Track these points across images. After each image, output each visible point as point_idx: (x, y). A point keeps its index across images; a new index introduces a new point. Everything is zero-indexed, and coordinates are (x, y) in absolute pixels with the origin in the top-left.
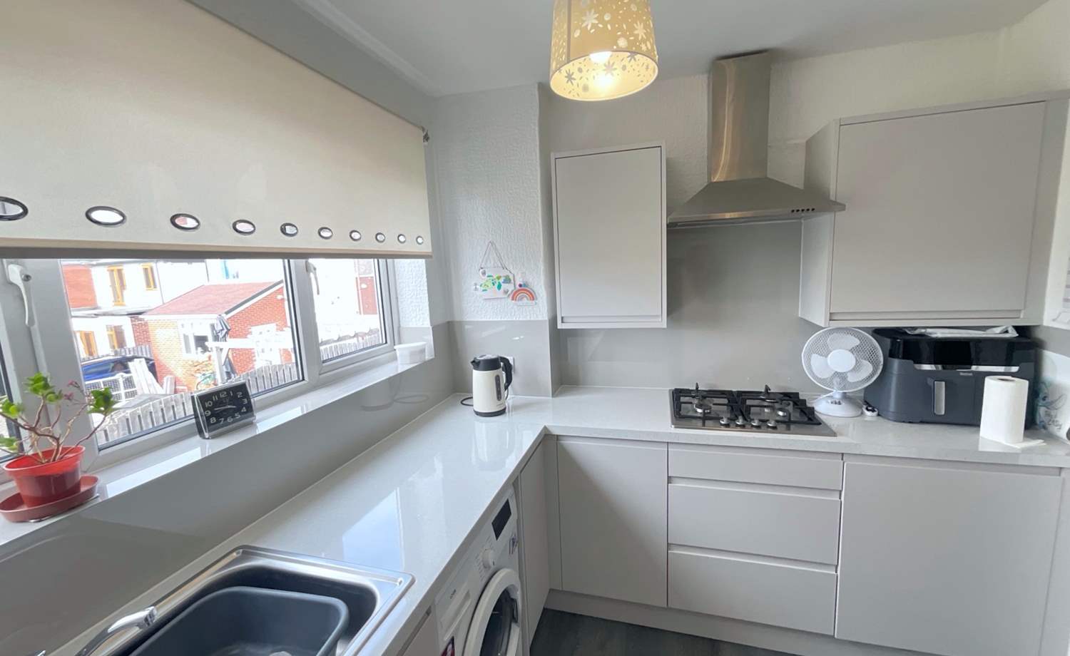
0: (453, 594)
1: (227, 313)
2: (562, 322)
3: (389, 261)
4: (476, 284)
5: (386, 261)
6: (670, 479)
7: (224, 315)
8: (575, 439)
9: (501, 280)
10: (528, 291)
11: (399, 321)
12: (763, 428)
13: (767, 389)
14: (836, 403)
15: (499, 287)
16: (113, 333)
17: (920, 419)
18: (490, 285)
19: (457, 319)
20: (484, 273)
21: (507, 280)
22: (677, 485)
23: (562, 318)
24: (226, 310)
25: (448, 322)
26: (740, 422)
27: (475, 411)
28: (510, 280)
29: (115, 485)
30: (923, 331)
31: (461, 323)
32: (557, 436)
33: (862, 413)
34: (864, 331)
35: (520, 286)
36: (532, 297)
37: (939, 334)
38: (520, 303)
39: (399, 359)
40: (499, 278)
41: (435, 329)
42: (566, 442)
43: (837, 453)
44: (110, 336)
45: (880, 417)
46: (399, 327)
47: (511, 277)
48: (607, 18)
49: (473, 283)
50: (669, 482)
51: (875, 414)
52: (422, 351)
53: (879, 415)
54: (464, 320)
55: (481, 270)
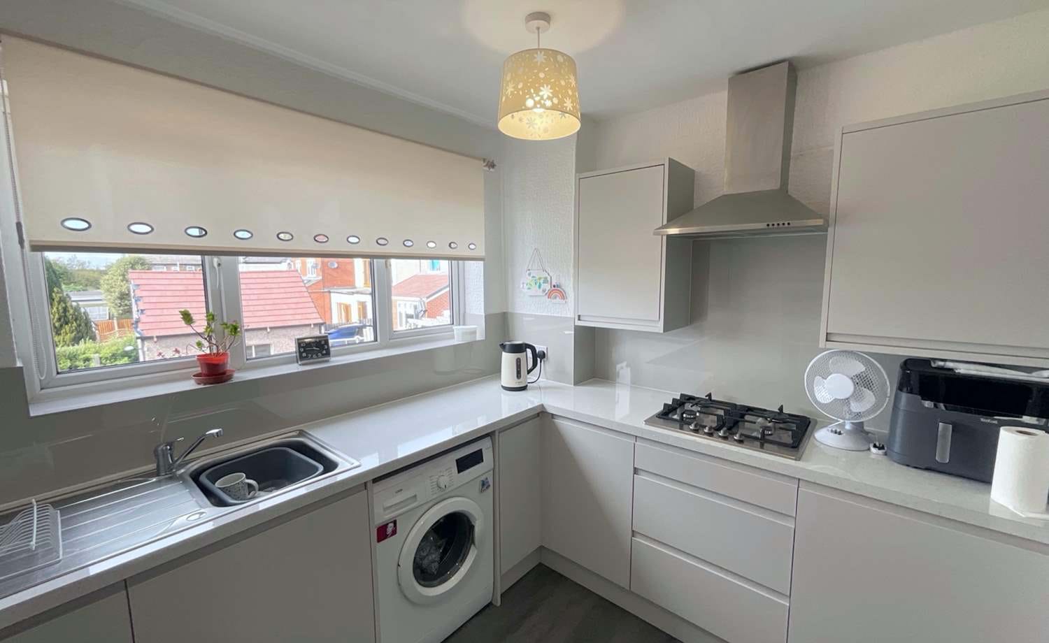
0: (399, 491)
1: (428, 298)
2: (579, 320)
3: (461, 262)
4: (523, 283)
5: (458, 263)
6: (636, 471)
7: (424, 299)
8: (562, 419)
9: (542, 281)
10: (561, 292)
11: (465, 308)
12: (745, 443)
13: (781, 409)
14: (836, 432)
15: (540, 287)
16: (361, 307)
17: (926, 466)
18: (533, 284)
19: (510, 310)
20: (529, 274)
21: (546, 281)
22: (642, 477)
23: (579, 316)
24: (428, 295)
25: (504, 313)
26: (721, 433)
27: (502, 386)
28: (548, 281)
29: (239, 376)
30: (941, 364)
31: (512, 314)
32: (553, 414)
33: (869, 449)
34: (870, 356)
35: (554, 286)
36: (563, 297)
37: (963, 369)
38: (554, 301)
39: (456, 336)
40: (540, 279)
41: (488, 318)
42: (557, 421)
43: (794, 478)
44: (359, 309)
45: (885, 457)
46: (465, 312)
47: (549, 279)
48: (520, 86)
49: (521, 282)
50: (635, 473)
51: (881, 452)
52: (474, 333)
53: (886, 454)
54: (516, 312)
55: (528, 272)
